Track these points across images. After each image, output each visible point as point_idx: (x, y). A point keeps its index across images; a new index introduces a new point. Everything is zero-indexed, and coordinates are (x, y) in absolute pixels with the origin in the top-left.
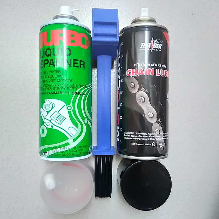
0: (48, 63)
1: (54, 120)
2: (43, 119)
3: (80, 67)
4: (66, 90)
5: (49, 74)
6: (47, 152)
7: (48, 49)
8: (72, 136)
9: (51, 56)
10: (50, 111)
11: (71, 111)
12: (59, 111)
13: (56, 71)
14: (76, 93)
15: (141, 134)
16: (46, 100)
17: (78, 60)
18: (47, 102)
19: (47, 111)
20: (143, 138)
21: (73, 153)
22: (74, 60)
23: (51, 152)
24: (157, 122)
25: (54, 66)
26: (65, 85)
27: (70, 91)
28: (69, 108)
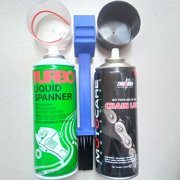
0: (41, 97)
1: (48, 145)
2: (38, 143)
3: (68, 99)
4: (57, 120)
5: (43, 106)
6: (43, 172)
7: (41, 86)
8: (63, 157)
9: (44, 92)
10: (45, 137)
11: (62, 137)
12: (51, 138)
13: (48, 104)
14: (65, 121)
15: (120, 158)
16: (40, 128)
17: (66, 94)
18: (42, 130)
19: (41, 137)
20: (121, 162)
21: (64, 172)
22: (63, 94)
23: (46, 172)
24: (132, 147)
25: (47, 100)
26: (57, 116)
27: (61, 120)
28: (60, 134)
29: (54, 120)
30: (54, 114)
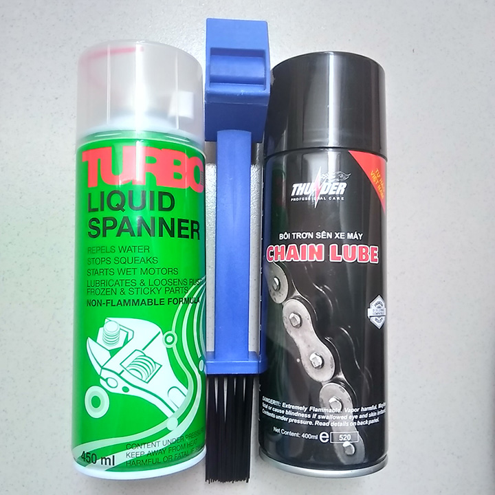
2: (98, 369)
3: (192, 238)
4: (162, 295)
5: (117, 254)
6: (111, 457)
7: (113, 192)
8: (175, 409)
9: (123, 210)
10: (121, 348)
11: (174, 346)
12: (143, 349)
13: (137, 248)
14: (184, 301)
16: (106, 320)
17: (187, 221)
18: (111, 326)
19: (110, 348)
21: (177, 452)
22: (180, 221)
23: (121, 457)
24: (334, 380)
25: (133, 235)
26: (161, 282)
27: (173, 296)
28: (170, 339)
29: (152, 296)
30: (152, 278)
